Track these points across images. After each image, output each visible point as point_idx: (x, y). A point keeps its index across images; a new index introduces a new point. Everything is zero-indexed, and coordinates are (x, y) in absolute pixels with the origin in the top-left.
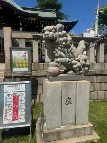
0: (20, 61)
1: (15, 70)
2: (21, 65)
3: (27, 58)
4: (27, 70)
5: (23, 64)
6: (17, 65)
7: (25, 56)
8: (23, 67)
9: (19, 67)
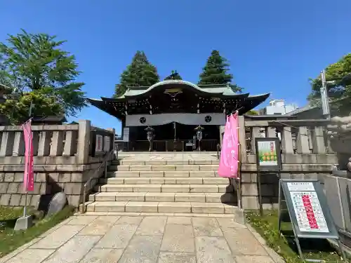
0: (267, 154)
1: (262, 163)
2: (268, 158)
3: (274, 149)
4: (275, 163)
5: (270, 156)
6: (264, 158)
7: (272, 147)
8: (270, 160)
9: (266, 160)
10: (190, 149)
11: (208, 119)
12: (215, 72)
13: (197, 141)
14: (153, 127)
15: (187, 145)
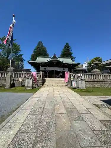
10: (58, 77)
11: (64, 69)
12: (67, 53)
13: (60, 75)
14: (48, 71)
15: (58, 76)
